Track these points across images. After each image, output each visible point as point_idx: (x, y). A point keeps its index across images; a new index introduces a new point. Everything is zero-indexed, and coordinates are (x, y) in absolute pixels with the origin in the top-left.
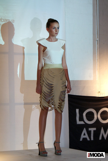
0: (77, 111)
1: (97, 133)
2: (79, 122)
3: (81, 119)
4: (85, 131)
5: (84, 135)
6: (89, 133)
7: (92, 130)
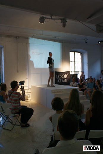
0: (57, 75)
1: (61, 81)
2: (57, 78)
3: (58, 77)
4: (58, 80)
5: (58, 81)
6: (60, 81)
7: (60, 80)
